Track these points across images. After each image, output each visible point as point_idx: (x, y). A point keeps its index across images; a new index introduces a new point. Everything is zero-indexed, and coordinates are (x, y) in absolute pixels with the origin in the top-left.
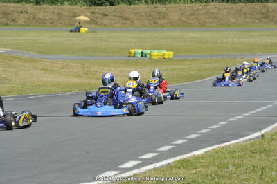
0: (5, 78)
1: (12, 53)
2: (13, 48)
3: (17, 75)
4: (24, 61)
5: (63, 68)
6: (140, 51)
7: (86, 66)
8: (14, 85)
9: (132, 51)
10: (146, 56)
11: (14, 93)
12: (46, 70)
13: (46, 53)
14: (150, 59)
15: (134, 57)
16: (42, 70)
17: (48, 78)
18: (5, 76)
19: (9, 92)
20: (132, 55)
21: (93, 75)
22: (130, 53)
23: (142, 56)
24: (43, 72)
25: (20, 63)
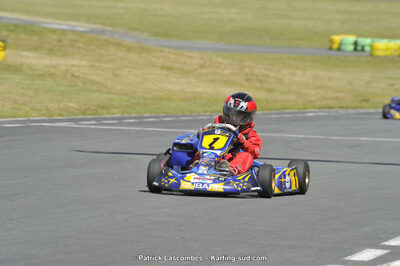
0: (93, 82)
1: (103, 32)
2: (104, 24)
3: (117, 76)
4: (129, 49)
5: (202, 66)
6: (351, 39)
7: (248, 64)
8: (110, 96)
9: (337, 38)
10: (363, 50)
11: (115, 110)
12: (170, 69)
13: (166, 35)
14: (371, 55)
15: (339, 49)
16: (163, 68)
17: (174, 85)
18: (93, 78)
19: (103, 108)
20: (335, 46)
21: (261, 81)
22: (332, 42)
23: (356, 49)
24: (165, 72)
25: (120, 54)
